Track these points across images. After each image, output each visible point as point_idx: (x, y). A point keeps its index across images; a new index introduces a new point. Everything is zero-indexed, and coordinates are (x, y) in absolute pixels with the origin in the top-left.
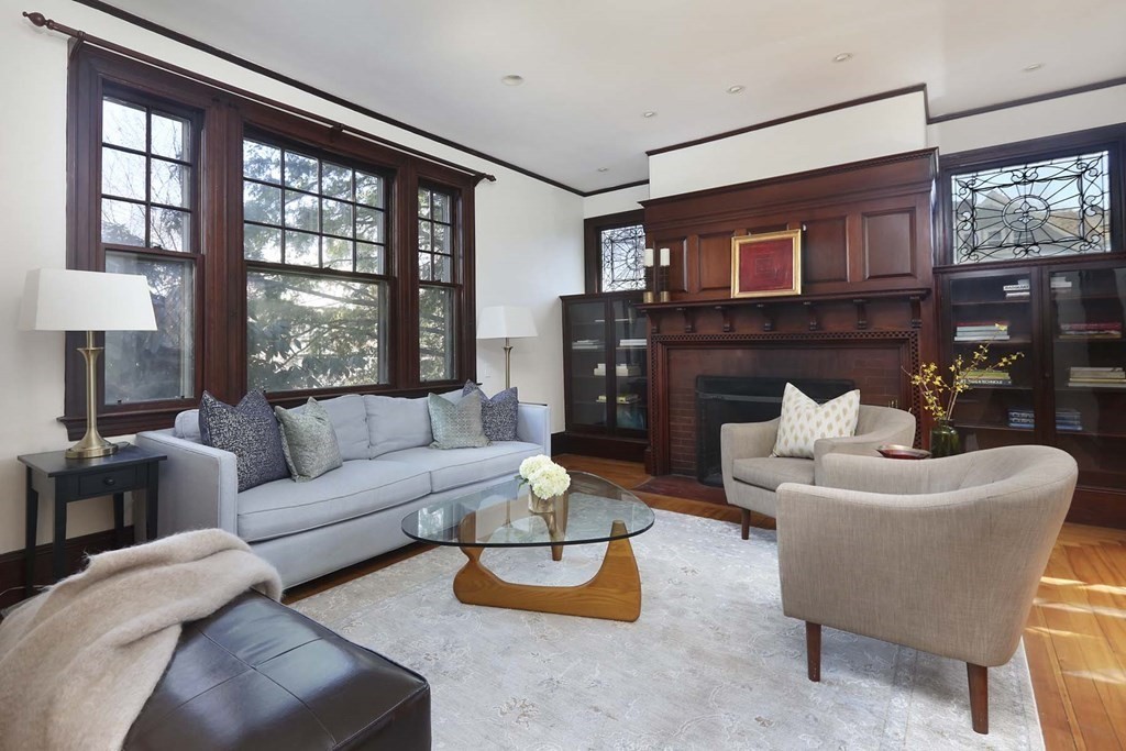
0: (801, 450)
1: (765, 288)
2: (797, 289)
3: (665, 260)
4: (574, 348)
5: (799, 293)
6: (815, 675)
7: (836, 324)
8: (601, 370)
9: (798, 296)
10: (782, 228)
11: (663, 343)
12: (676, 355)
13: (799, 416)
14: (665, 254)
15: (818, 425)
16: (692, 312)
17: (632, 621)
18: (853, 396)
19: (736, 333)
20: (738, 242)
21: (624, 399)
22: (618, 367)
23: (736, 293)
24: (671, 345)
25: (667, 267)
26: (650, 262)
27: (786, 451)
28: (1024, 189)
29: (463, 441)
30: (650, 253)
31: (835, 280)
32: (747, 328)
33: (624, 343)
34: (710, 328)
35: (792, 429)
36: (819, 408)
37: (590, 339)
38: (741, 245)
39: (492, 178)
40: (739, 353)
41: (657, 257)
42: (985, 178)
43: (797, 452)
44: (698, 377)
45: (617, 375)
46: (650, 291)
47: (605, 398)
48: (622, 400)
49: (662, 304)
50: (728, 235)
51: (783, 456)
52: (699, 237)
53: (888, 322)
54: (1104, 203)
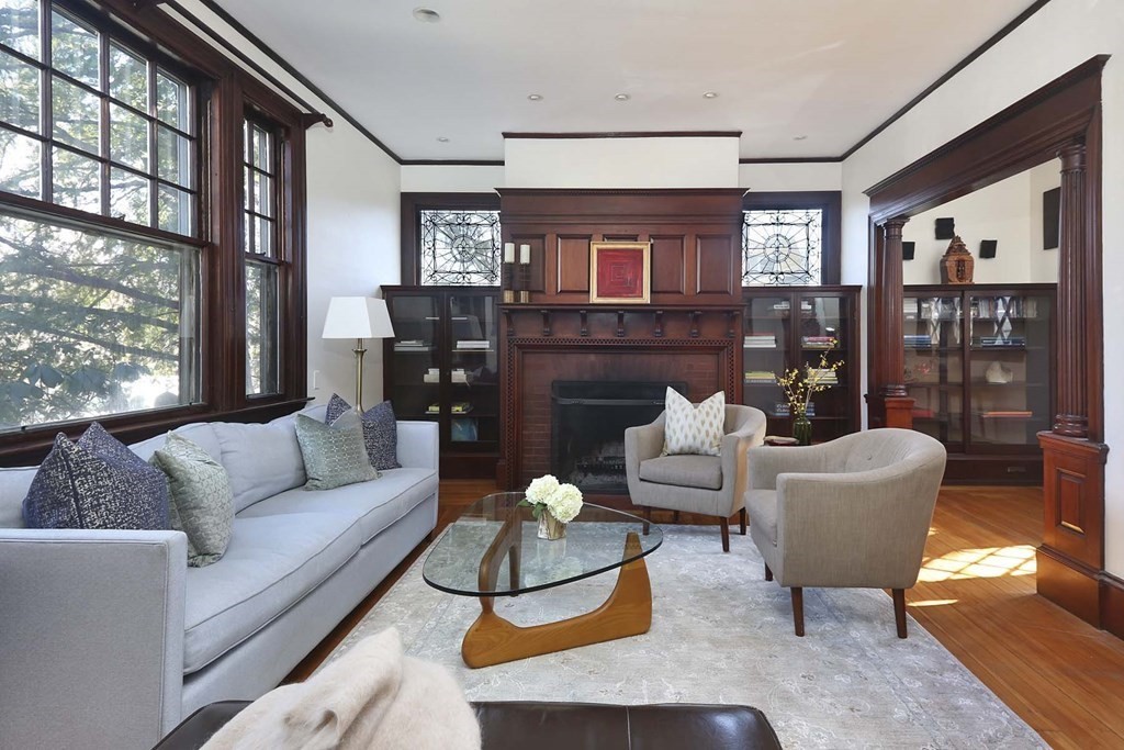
0: (690, 447)
1: (620, 296)
2: (646, 298)
3: (525, 258)
4: (397, 349)
5: (649, 302)
6: (800, 632)
7: (674, 332)
8: (433, 375)
9: (648, 305)
10: (634, 238)
11: (520, 347)
12: (531, 359)
13: (687, 416)
14: (525, 249)
15: (703, 423)
16: (551, 314)
17: (644, 633)
18: (720, 396)
19: (593, 337)
20: (596, 246)
21: (460, 409)
22: (453, 373)
23: (594, 298)
24: (527, 348)
25: (526, 265)
26: (509, 258)
27: (677, 450)
28: (777, 229)
29: (353, 475)
30: (510, 247)
31: (673, 292)
32: (602, 333)
33: (461, 345)
34: (567, 332)
35: (682, 428)
36: (696, 407)
37: (416, 339)
38: (599, 251)
39: (329, 123)
40: (592, 357)
41: (518, 254)
42: (755, 216)
43: (686, 449)
44: (555, 382)
45: (453, 381)
46: (510, 289)
47: (438, 409)
48: (457, 409)
49: (523, 304)
50: (589, 237)
51: (674, 454)
52: (558, 236)
53: (711, 332)
54: (818, 248)
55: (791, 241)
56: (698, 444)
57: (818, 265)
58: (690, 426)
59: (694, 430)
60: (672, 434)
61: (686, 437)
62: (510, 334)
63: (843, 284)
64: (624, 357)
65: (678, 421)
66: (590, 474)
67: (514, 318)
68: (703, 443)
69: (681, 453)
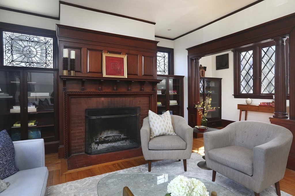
1: (115, 75)
2: (126, 76)
3: (73, 56)
5: (127, 77)
7: (135, 89)
9: (126, 78)
11: (69, 95)
14: (73, 53)
15: (167, 123)
16: (82, 81)
19: (104, 91)
20: (105, 55)
21: (33, 124)
22: (29, 108)
23: (105, 75)
24: (72, 95)
25: (73, 59)
26: (66, 55)
30: (66, 51)
31: (135, 75)
32: (107, 89)
33: (33, 94)
34: (91, 89)
38: (106, 57)
40: (103, 99)
41: (69, 54)
43: (162, 134)
44: (86, 110)
45: (28, 112)
46: (66, 70)
47: (19, 125)
48: (31, 124)
49: (72, 76)
50: (101, 51)
51: (157, 136)
52: (87, 49)
53: (147, 89)
54: (167, 64)
55: (160, 62)
56: (166, 132)
57: (167, 70)
58: (163, 125)
59: (165, 126)
60: (156, 129)
61: (162, 129)
62: (65, 89)
63: (174, 75)
64: (116, 98)
65: (158, 123)
66: (100, 144)
67: (67, 82)
68: (168, 131)
69: (160, 136)
